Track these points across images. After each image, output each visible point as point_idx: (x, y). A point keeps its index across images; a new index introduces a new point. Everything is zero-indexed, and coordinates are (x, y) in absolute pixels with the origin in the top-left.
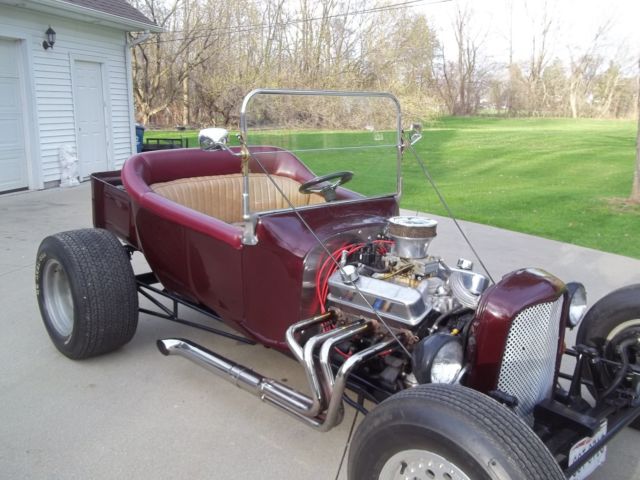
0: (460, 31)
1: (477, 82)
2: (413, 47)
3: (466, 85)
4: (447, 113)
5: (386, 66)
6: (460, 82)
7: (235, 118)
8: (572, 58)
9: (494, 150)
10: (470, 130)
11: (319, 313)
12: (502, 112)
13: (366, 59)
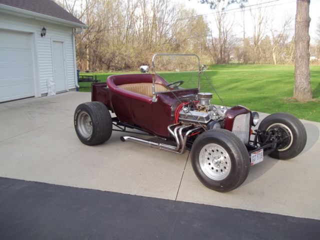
0: (220, 23)
1: (228, 48)
2: (197, 31)
3: (223, 50)
4: (214, 63)
5: (184, 41)
6: (220, 48)
7: (112, 66)
8: (273, 36)
9: (236, 79)
10: (225, 71)
11: (176, 123)
12: (241, 62)
13: (174, 37)
